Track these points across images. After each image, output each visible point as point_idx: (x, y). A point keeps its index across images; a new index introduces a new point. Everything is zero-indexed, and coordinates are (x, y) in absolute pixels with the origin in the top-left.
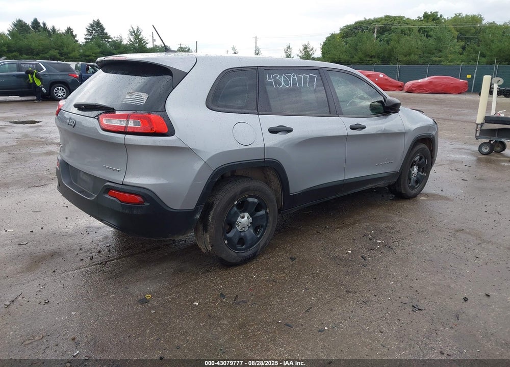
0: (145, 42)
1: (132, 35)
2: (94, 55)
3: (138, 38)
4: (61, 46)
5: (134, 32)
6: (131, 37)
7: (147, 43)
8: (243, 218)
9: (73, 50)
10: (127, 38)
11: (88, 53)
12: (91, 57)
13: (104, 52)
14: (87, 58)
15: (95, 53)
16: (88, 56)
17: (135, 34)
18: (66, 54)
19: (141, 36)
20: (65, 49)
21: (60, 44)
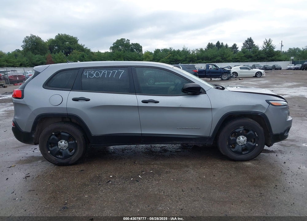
0: (273, 47)
1: (265, 44)
2: (240, 58)
3: (269, 46)
4: (223, 55)
5: (267, 42)
6: (264, 45)
7: (274, 48)
8: (61, 142)
9: (229, 56)
10: (262, 47)
11: (237, 57)
12: (238, 59)
13: (246, 56)
14: (236, 60)
15: (241, 57)
16: (237, 59)
17: (267, 43)
18: (225, 58)
19: (271, 44)
20: (225, 56)
21: (222, 53)
